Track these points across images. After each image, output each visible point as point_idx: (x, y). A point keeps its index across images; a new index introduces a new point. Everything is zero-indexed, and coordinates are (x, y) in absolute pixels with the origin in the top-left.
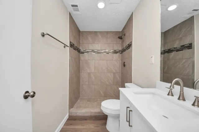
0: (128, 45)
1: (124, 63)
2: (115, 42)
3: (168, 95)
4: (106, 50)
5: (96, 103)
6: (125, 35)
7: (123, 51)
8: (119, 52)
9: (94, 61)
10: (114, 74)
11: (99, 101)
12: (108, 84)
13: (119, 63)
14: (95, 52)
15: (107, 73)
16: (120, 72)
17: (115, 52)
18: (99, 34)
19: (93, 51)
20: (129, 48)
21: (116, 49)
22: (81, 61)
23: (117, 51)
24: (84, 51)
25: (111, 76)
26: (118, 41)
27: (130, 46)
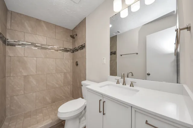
0: (82, 46)
1: (77, 62)
2: (66, 40)
3: (117, 83)
4: (54, 47)
5: (41, 115)
6: (76, 35)
7: (74, 51)
8: (70, 50)
9: (35, 58)
10: (65, 74)
11: (45, 111)
12: (57, 86)
13: (70, 62)
14: (36, 46)
15: (56, 74)
16: (72, 71)
17: (66, 50)
18: (43, 24)
19: (33, 44)
20: (82, 49)
21: (66, 47)
22: (7, 58)
23: (67, 49)
24: (14, 41)
25: (60, 77)
26: (68, 39)
27: (83, 47)
